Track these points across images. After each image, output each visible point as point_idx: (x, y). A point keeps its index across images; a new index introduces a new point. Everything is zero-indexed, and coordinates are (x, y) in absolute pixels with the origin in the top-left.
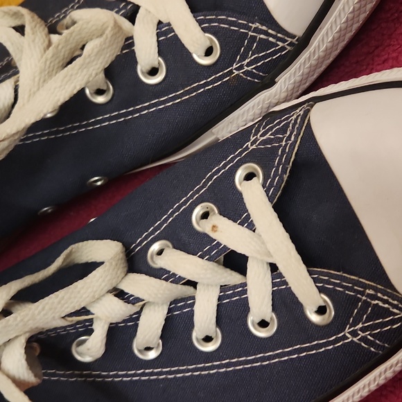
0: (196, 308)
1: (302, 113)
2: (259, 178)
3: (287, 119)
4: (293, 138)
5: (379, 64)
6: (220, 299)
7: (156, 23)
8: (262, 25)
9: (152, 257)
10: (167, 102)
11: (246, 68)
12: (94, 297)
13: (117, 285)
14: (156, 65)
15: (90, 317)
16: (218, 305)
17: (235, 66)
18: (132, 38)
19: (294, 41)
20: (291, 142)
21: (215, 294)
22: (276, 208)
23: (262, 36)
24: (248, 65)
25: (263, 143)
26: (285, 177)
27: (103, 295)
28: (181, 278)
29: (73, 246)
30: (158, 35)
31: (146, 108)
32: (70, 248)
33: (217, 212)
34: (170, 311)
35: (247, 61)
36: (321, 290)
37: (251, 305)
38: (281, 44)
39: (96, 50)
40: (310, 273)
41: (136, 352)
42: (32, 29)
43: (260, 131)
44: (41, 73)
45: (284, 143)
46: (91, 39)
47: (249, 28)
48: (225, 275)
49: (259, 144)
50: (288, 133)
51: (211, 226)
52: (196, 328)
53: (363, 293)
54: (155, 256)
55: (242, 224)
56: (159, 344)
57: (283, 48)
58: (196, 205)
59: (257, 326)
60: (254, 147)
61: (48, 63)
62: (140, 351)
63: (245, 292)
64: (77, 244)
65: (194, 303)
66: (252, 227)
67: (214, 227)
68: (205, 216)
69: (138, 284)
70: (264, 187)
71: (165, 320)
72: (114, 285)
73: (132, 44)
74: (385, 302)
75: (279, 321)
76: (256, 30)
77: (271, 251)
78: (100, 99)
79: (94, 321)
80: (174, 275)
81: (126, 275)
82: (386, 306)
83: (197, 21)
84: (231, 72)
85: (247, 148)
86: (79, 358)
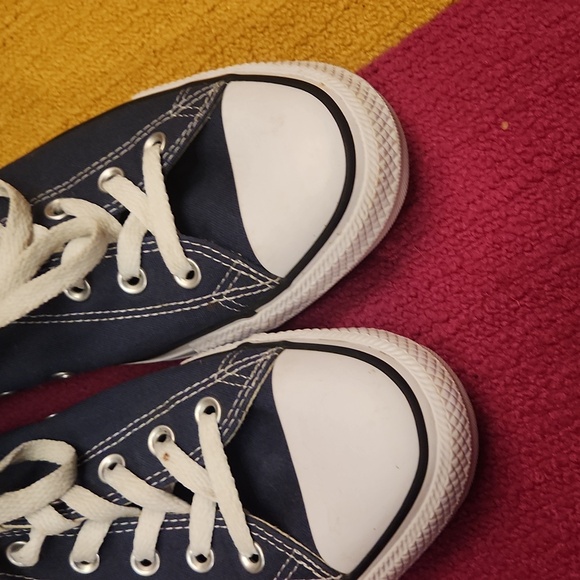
0: (137, 531)
1: (269, 357)
2: (217, 415)
3: (254, 360)
4: (253, 384)
5: (371, 304)
6: (164, 525)
7: (143, 233)
8: (244, 262)
9: (103, 471)
10: (144, 313)
11: (225, 298)
12: (33, 508)
13: (61, 496)
14: (137, 276)
15: (27, 526)
16: (160, 532)
17: (214, 294)
18: (115, 244)
19: (276, 281)
20: (251, 388)
21: (160, 519)
22: (227, 450)
23: (243, 273)
24: (228, 295)
25: (229, 379)
26: (240, 422)
27: (44, 507)
28: (126, 500)
29: (25, 444)
30: (143, 248)
31: (122, 315)
32: (21, 446)
33: (173, 439)
34: (111, 528)
35: (227, 291)
36: (255, 539)
37: (191, 538)
38: (262, 283)
39: (73, 263)
40: (248, 520)
41: (72, 564)
42: (14, 220)
43: (228, 364)
44: (15, 273)
45: (245, 387)
46: (75, 238)
47: (231, 263)
48: (172, 503)
49: (225, 380)
50: (252, 376)
51: (164, 453)
52: (134, 551)
53: (290, 552)
54: (106, 470)
55: (193, 458)
56: (96, 561)
57: (265, 286)
58: (156, 426)
59: (195, 560)
60: (219, 381)
61: (24, 263)
62: (76, 564)
63: (187, 523)
64: (30, 442)
65: (136, 526)
66: (202, 463)
67: (166, 455)
68: (162, 439)
69: (82, 500)
70: (219, 425)
71: (105, 539)
72: (57, 498)
73: (115, 252)
74: (310, 565)
75: (215, 559)
76: (238, 266)
77: (216, 491)
78: (77, 297)
79: (32, 531)
80: (119, 495)
81: (73, 486)
82: (310, 568)
83: (182, 244)
84: (210, 299)
85: (213, 380)
86: (13, 562)
